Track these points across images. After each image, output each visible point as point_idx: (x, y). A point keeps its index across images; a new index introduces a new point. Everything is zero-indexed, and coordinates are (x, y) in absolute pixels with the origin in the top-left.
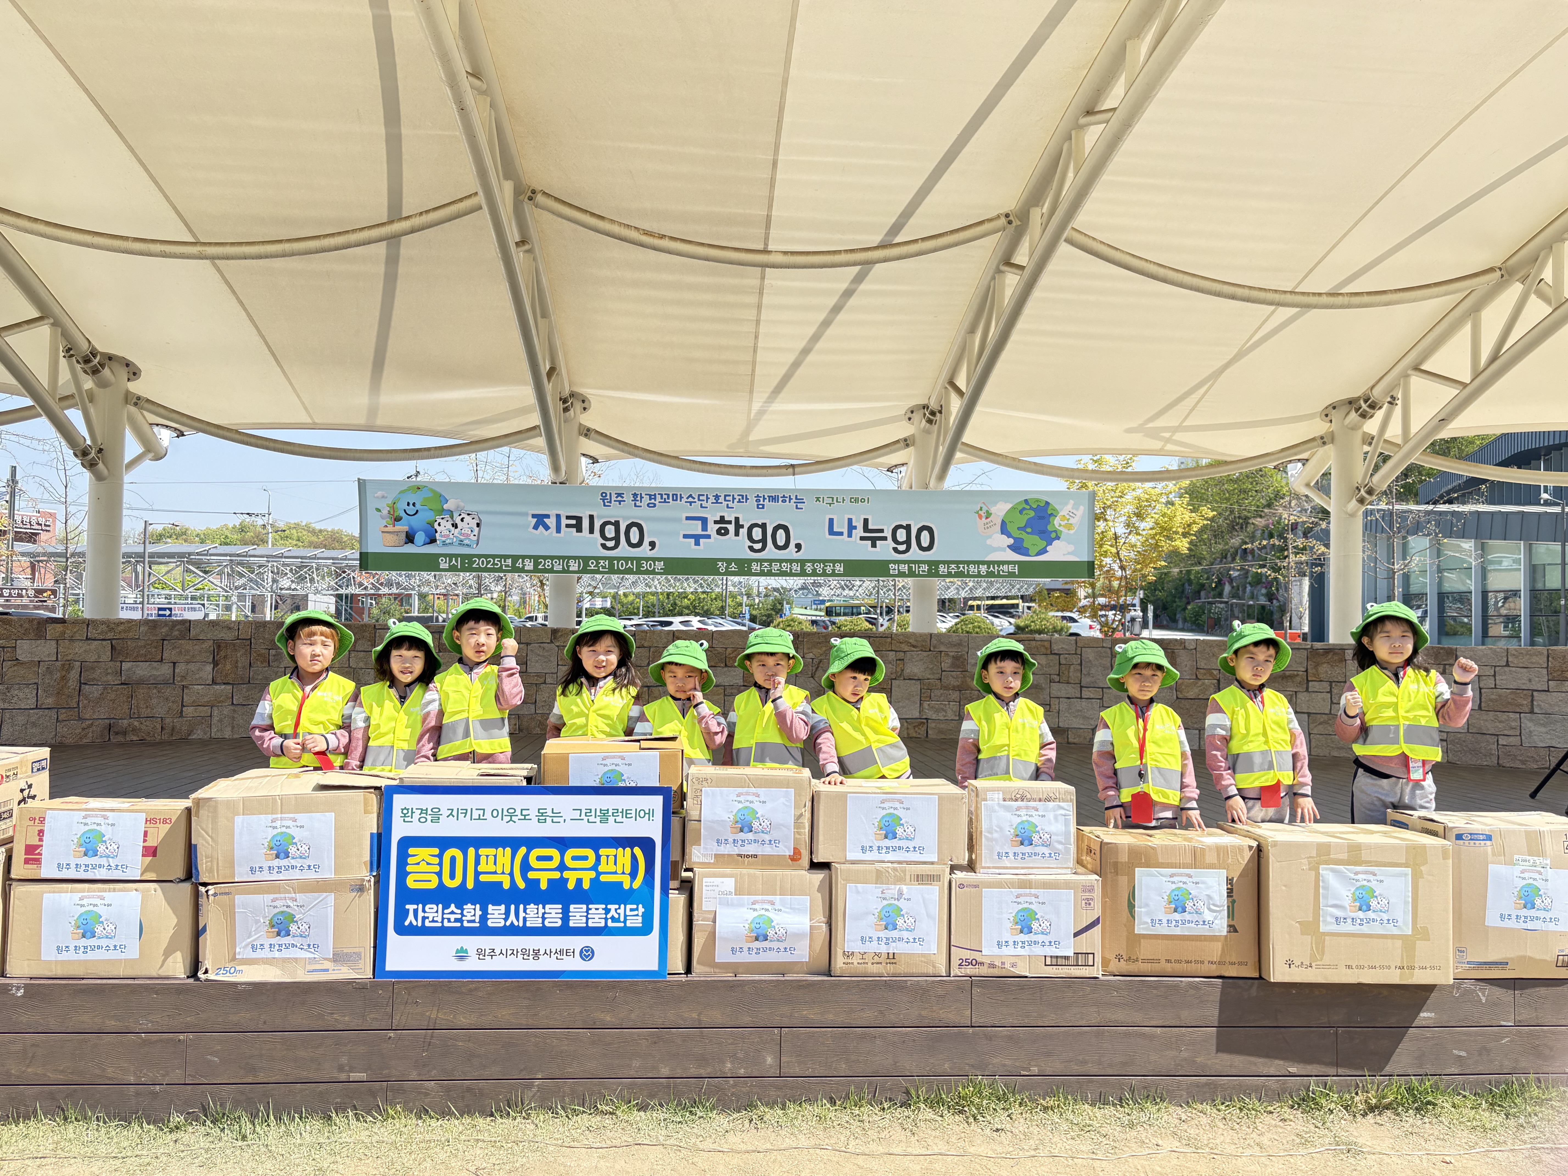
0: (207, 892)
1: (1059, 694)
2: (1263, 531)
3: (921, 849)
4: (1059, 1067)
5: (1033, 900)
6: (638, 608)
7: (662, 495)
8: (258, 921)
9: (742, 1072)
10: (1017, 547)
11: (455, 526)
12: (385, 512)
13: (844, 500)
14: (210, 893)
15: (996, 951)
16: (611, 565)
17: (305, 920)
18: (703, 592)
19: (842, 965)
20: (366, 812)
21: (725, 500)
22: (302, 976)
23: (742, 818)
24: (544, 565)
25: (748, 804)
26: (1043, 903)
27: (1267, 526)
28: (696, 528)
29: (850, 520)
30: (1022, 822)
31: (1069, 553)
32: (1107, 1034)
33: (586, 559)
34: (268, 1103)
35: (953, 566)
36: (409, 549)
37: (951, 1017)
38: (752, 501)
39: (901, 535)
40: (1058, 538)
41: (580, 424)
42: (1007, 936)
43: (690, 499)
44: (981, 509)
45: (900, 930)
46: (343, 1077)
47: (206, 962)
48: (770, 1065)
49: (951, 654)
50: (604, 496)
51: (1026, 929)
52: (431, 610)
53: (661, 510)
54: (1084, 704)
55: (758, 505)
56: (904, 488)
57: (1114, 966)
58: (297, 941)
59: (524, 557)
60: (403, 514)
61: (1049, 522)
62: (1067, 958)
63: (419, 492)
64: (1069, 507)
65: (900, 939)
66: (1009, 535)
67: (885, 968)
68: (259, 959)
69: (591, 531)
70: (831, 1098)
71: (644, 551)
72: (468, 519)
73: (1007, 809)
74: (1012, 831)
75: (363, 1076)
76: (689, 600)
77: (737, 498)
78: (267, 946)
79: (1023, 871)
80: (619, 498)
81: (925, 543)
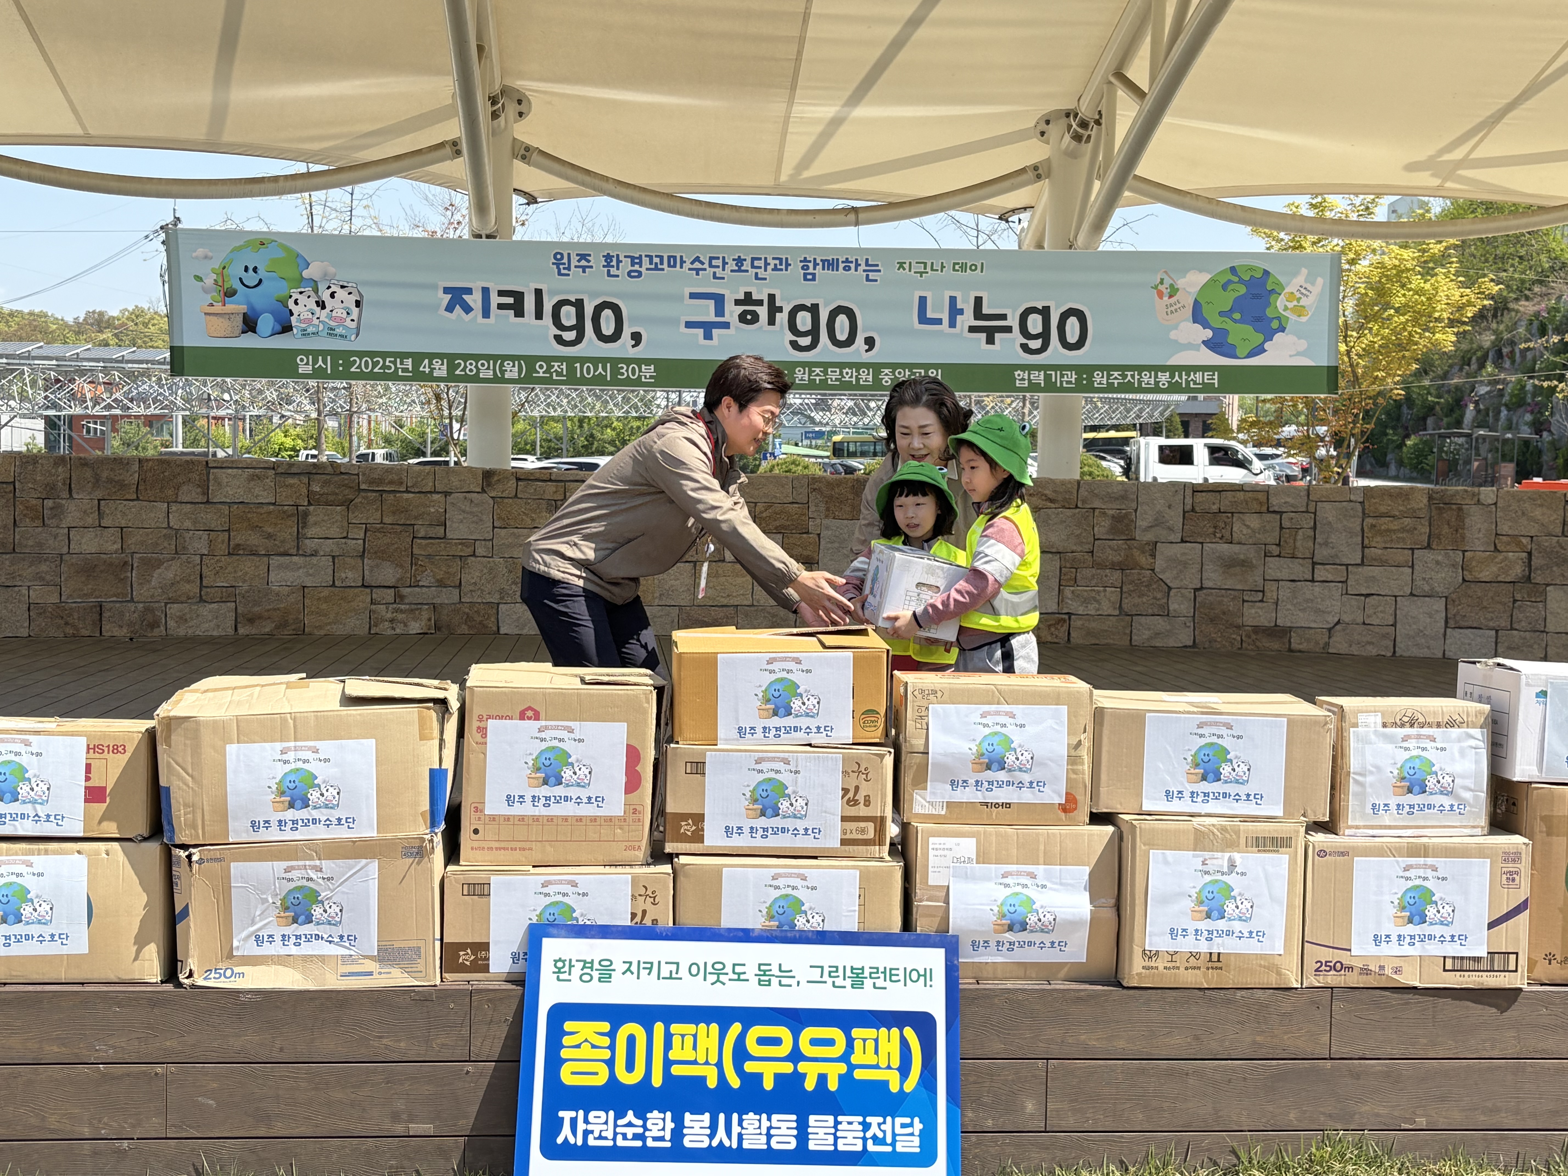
0: (189, 857)
1: (1279, 575)
2: (1531, 322)
3: (1258, 797)
4: (1457, 1117)
5: (1429, 873)
6: (533, 444)
7: (651, 257)
8: (265, 901)
9: (989, 1124)
10: (1216, 345)
11: (321, 305)
12: (209, 281)
13: (943, 267)
14: (195, 858)
15: (1372, 950)
16: (571, 370)
17: (334, 899)
18: (638, 418)
19: (1140, 970)
20: (423, 737)
21: (753, 267)
22: (333, 982)
23: (990, 749)
24: (464, 370)
25: (998, 728)
26: (1444, 879)
27: (1537, 315)
28: (707, 312)
29: (953, 300)
30: (1411, 757)
31: (1298, 354)
32: (1530, 1069)
33: (531, 361)
34: (291, 1165)
35: (1116, 374)
36: (249, 341)
37: (1303, 1046)
38: (796, 269)
39: (1035, 324)
40: (1282, 329)
41: (514, 139)
42: (1390, 928)
43: (697, 265)
44: (1162, 282)
45: (1230, 919)
46: (399, 1129)
47: (190, 960)
48: (1031, 1115)
49: (1111, 512)
50: (558, 259)
51: (1416, 916)
52: (203, 442)
53: (650, 282)
54: (1317, 589)
55: (805, 275)
56: (1025, 248)
57: (1543, 971)
58: (324, 931)
59: (431, 356)
60: (237, 285)
61: (1268, 304)
62: (1477, 959)
63: (263, 249)
64: (1300, 280)
65: (1230, 933)
66: (1206, 325)
67: (1205, 975)
68: (267, 957)
69: (539, 315)
70: (1122, 1162)
71: (623, 347)
72: (341, 294)
73: (1389, 739)
74: (1396, 772)
75: (428, 1128)
76: (614, 429)
77: (772, 263)
78: (278, 938)
79: (1409, 832)
80: (583, 263)
81: (1072, 336)
